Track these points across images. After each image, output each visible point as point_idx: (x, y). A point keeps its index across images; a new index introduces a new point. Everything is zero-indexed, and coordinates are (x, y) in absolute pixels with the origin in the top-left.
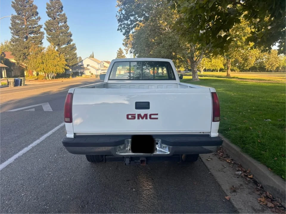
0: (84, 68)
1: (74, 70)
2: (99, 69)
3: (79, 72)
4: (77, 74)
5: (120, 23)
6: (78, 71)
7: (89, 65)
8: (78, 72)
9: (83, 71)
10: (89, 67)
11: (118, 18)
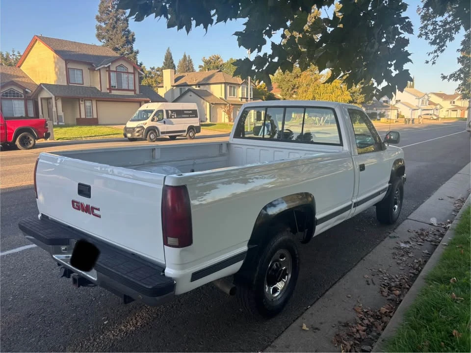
0: (388, 107)
1: (369, 110)
2: (417, 108)
3: (378, 113)
4: (374, 117)
5: (426, 22)
6: (375, 111)
7: (400, 101)
8: (376, 113)
9: (384, 112)
10: (398, 105)
11: (422, 14)
